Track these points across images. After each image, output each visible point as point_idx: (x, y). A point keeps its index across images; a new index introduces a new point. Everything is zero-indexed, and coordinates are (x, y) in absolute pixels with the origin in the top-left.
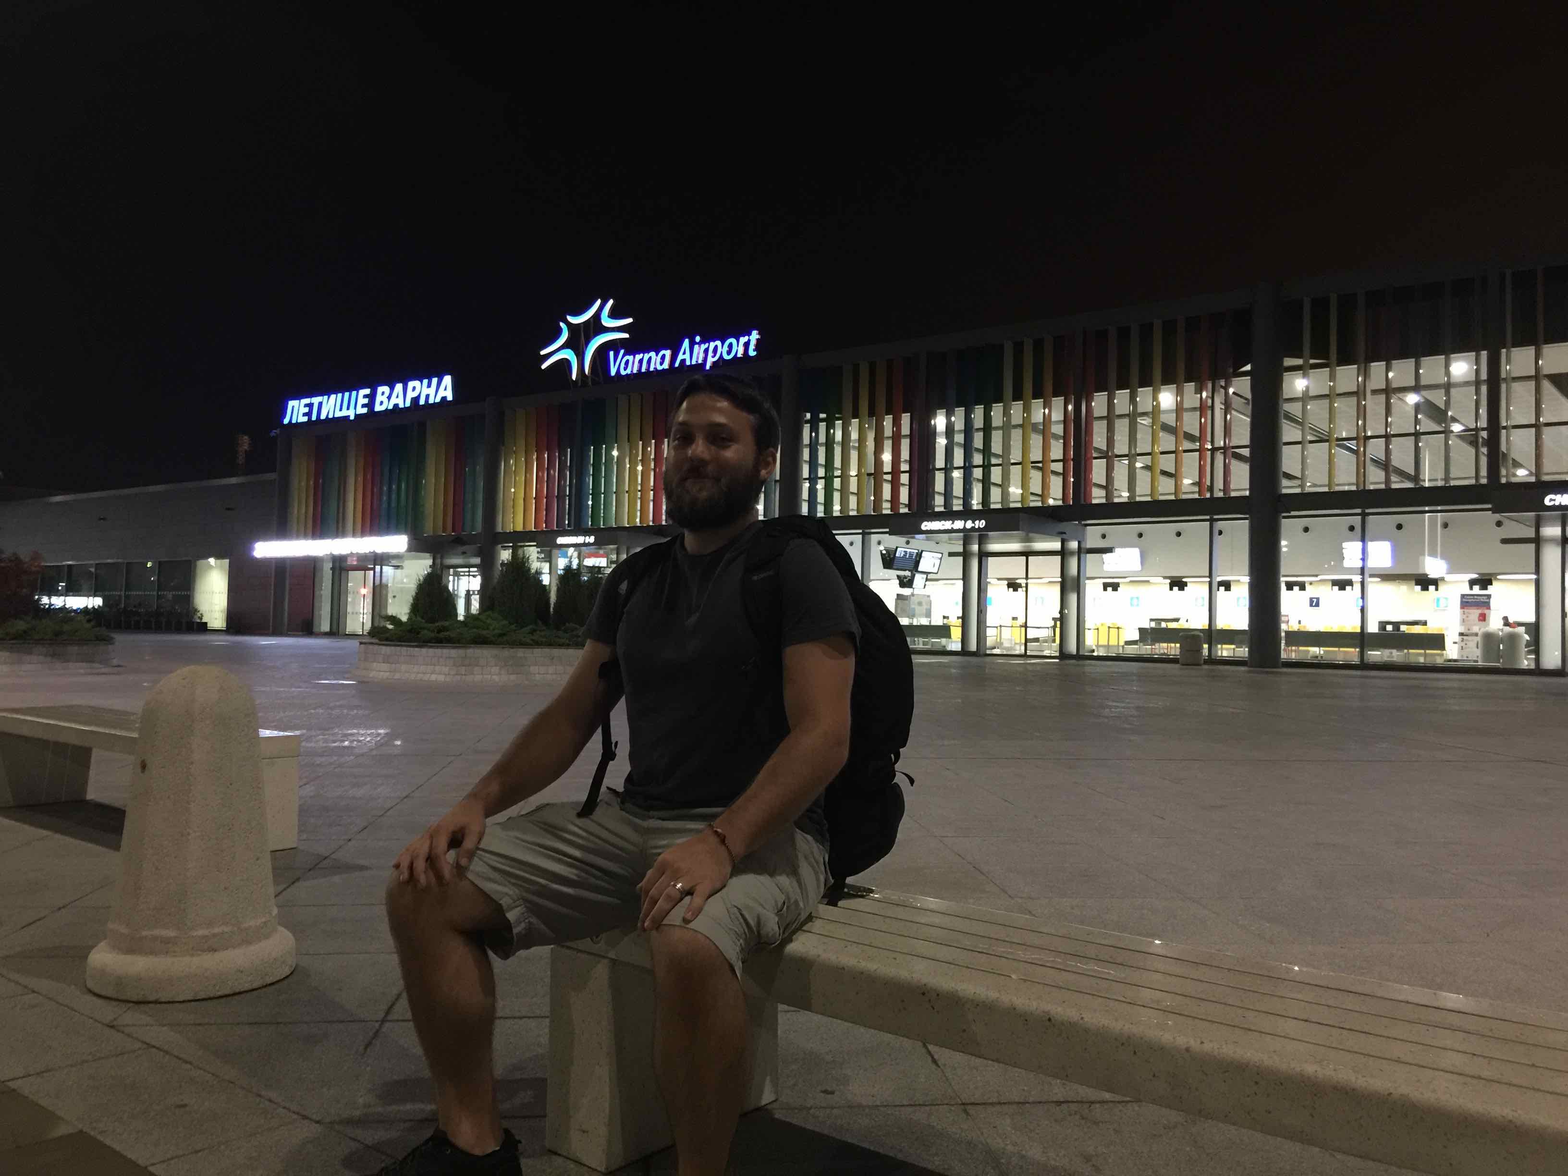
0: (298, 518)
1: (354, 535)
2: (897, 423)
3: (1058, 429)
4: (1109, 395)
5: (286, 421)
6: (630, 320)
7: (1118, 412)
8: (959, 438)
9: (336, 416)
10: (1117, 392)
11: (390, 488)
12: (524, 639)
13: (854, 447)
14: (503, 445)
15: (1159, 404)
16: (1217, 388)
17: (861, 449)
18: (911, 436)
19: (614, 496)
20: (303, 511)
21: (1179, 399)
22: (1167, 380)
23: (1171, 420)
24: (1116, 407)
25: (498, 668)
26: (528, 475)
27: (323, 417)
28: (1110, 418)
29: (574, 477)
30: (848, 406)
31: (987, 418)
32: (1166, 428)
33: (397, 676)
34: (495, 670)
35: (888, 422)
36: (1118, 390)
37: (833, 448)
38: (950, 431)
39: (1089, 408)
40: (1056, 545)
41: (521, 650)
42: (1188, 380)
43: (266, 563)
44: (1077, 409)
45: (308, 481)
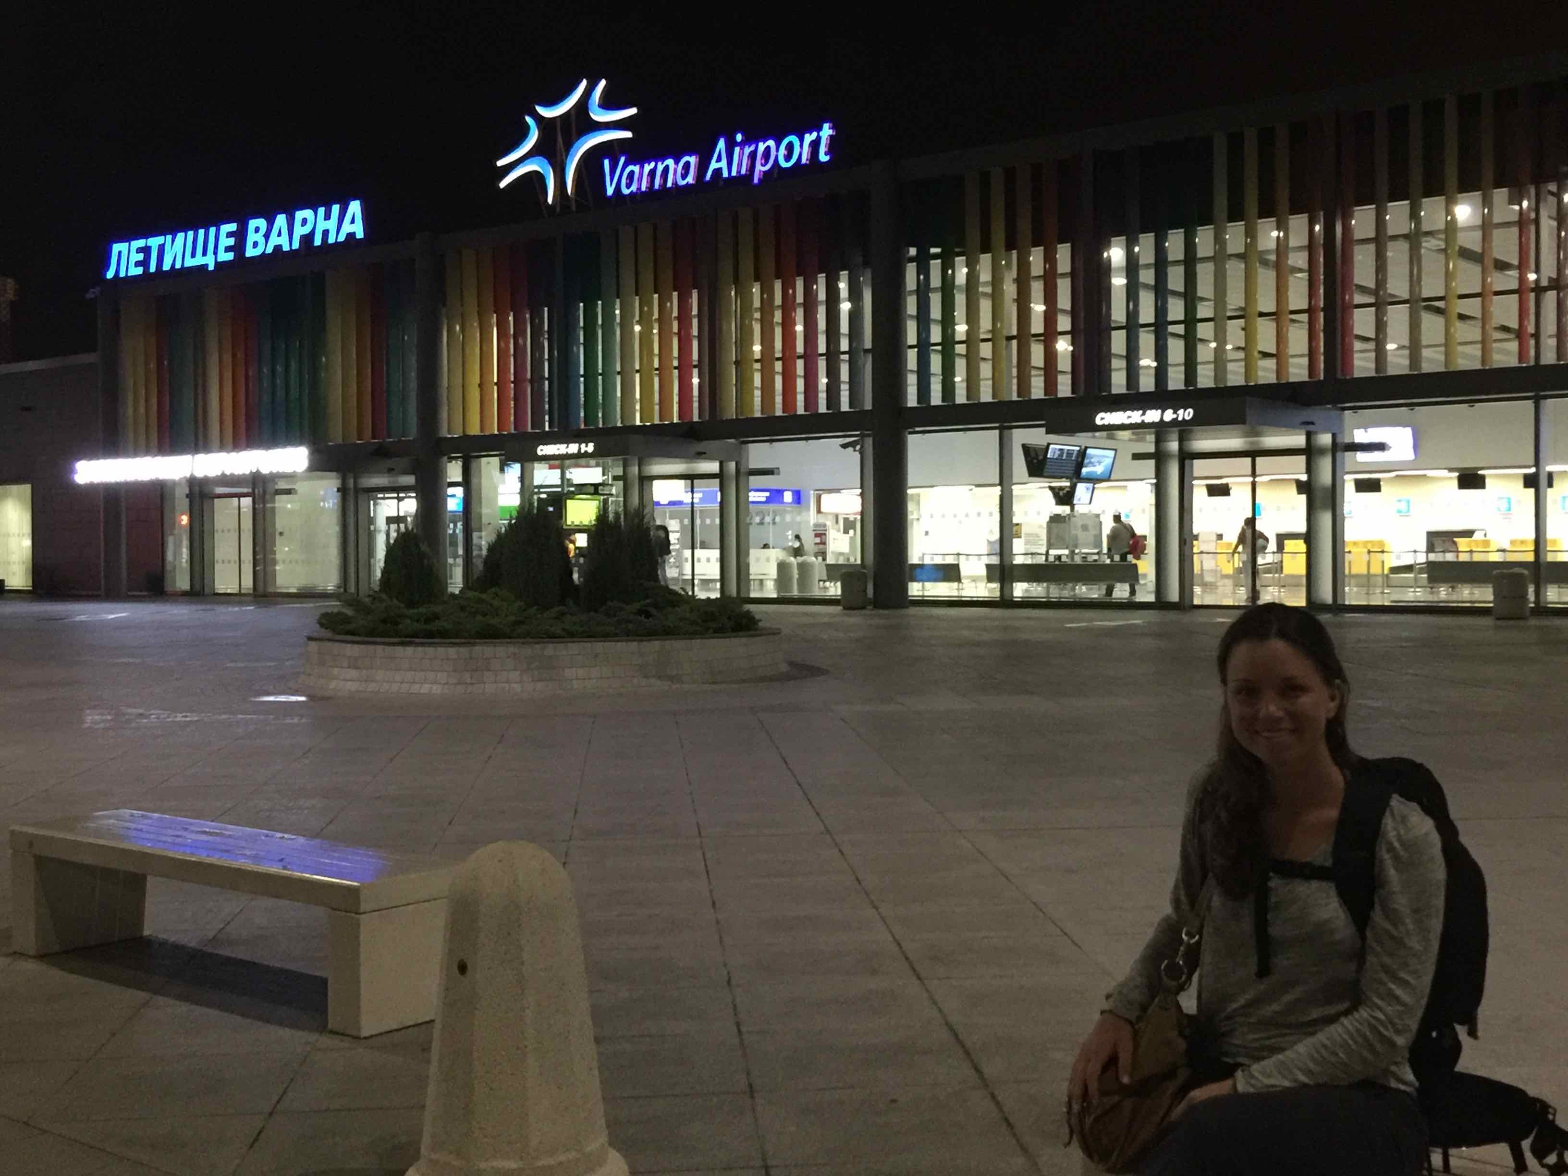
0: (135, 422)
1: (222, 448)
2: (1050, 259)
3: (1299, 260)
4: (1377, 209)
5: (110, 275)
6: (633, 111)
7: (1390, 232)
8: (1147, 276)
9: (187, 265)
10: (1390, 204)
11: (273, 372)
12: (553, 629)
13: (985, 294)
14: (444, 305)
15: (1454, 220)
16: (1542, 196)
17: (996, 296)
18: (1073, 274)
19: (619, 378)
20: (142, 410)
21: (1486, 211)
22: (1467, 184)
23: (1472, 241)
24: (1389, 225)
25: (518, 673)
26: (485, 348)
27: (166, 267)
28: (1380, 240)
29: (556, 347)
30: (974, 235)
31: (1190, 246)
32: (1466, 254)
33: (372, 687)
34: (515, 675)
35: (1036, 258)
36: (1390, 202)
37: (953, 296)
38: (1132, 267)
39: (1347, 228)
40: (1298, 440)
41: (550, 645)
42: (1498, 185)
43: (92, 490)
44: (1329, 230)
45: (147, 363)
